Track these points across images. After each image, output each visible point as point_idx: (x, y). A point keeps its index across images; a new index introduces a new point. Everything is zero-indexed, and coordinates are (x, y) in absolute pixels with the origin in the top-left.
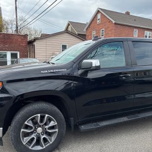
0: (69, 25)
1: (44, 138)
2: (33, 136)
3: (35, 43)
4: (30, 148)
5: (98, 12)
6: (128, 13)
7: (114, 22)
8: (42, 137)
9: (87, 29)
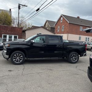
0: (46, 22)
1: (19, 60)
2: (16, 59)
3: (26, 32)
4: (15, 62)
5: (61, 16)
6: (78, 17)
7: (69, 22)
9: (55, 25)
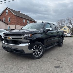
1: (39, 53)
2: (36, 52)
4: (35, 56)
8: (38, 53)
